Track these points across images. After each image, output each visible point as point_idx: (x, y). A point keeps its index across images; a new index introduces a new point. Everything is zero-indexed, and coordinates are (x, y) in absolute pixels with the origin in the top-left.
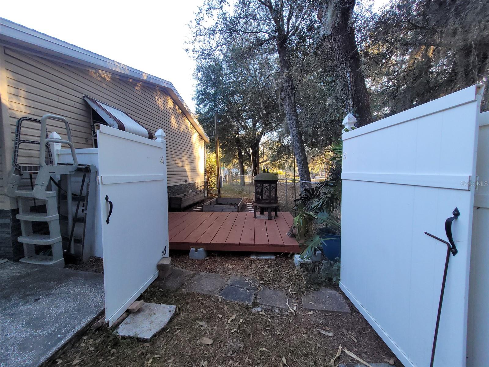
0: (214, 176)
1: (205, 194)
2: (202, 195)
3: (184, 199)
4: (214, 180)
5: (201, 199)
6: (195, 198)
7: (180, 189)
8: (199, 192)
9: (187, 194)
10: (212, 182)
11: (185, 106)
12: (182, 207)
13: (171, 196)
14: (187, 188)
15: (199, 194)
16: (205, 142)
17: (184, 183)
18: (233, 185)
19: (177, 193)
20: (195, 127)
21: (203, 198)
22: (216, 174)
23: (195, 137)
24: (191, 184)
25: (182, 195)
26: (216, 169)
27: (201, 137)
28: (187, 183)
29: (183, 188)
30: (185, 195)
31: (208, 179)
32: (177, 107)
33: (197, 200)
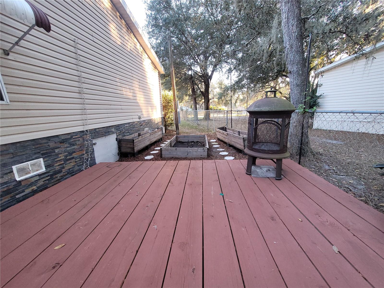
0: (171, 112)
1: (163, 131)
2: (160, 133)
3: (137, 140)
4: (172, 116)
5: (159, 138)
6: (152, 137)
7: (133, 128)
8: (156, 130)
9: (142, 133)
10: (169, 118)
11: (128, 12)
12: (135, 151)
13: (120, 137)
14: (142, 125)
15: (156, 132)
16: (159, 72)
17: (138, 120)
18: (188, 120)
19: (128, 132)
20: (146, 50)
21: (161, 136)
22: (173, 109)
23: (147, 64)
24: (147, 121)
25: (137, 134)
26: (173, 104)
27: (154, 66)
28: (142, 120)
29: (136, 126)
30: (139, 135)
31: (165, 115)
32: (118, 13)
33: (154, 140)
